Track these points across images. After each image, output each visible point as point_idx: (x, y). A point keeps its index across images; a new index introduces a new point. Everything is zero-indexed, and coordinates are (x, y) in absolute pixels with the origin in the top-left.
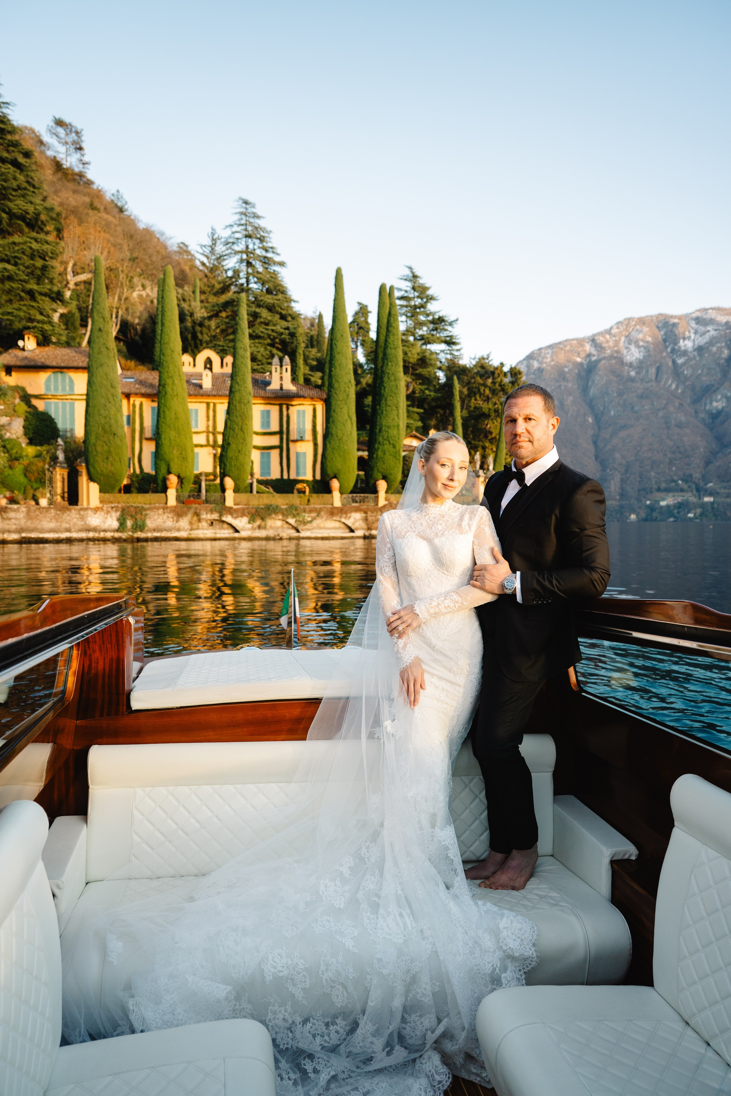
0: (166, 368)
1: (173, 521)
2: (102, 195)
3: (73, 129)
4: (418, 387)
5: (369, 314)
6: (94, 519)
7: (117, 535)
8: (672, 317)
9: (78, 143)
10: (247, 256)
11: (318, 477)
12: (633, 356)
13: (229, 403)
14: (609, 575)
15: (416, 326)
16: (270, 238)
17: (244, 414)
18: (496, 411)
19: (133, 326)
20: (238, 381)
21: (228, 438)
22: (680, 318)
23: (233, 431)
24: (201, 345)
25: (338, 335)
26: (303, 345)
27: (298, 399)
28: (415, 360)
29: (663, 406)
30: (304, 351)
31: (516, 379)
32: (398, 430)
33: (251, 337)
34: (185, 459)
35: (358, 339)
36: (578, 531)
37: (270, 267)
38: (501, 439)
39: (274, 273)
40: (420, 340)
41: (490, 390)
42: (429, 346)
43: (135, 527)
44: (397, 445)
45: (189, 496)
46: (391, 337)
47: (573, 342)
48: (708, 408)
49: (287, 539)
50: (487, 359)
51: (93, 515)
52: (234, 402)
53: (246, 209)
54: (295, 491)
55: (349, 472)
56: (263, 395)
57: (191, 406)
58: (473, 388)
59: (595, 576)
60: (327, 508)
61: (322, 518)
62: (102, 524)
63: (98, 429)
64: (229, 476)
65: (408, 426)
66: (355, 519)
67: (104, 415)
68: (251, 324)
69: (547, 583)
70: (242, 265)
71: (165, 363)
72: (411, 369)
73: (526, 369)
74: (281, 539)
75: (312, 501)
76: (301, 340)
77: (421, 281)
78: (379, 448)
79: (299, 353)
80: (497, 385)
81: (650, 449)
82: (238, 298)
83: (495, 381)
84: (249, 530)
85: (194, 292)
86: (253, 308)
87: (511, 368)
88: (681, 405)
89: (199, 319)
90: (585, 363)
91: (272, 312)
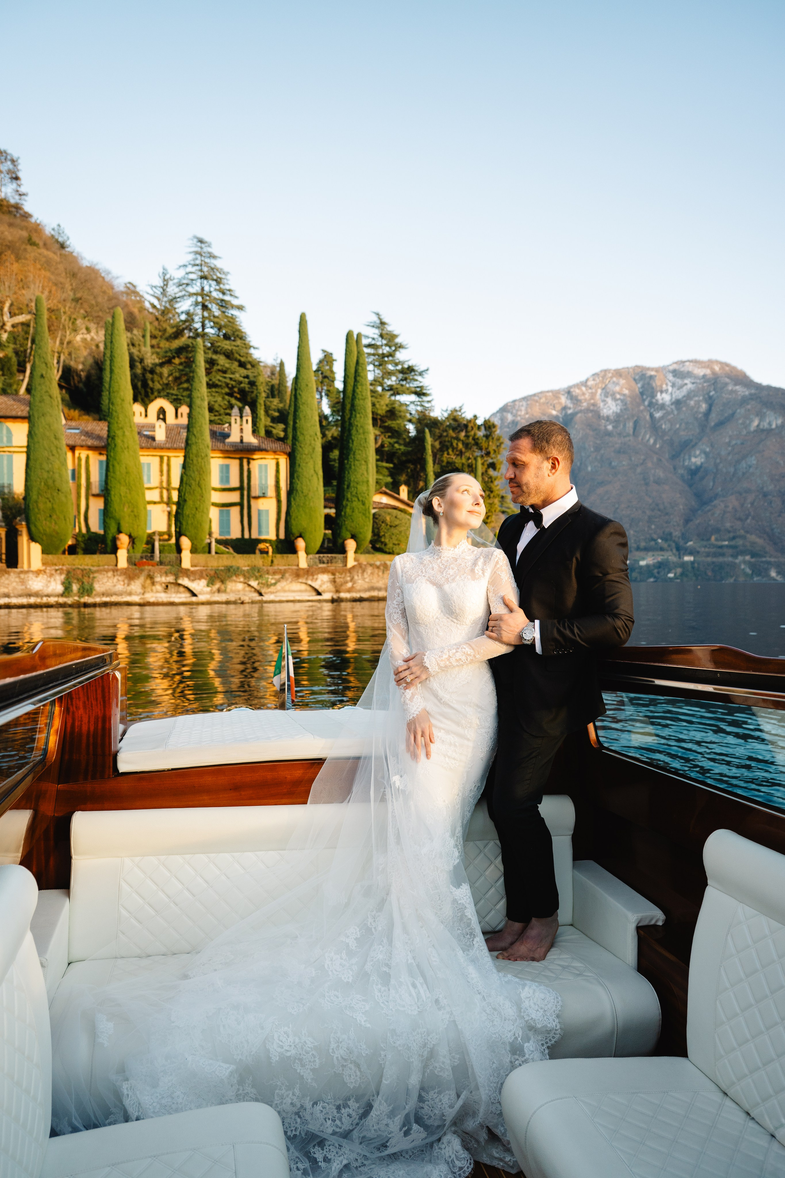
0: (116, 419)
1: (124, 585)
2: (41, 230)
3: (9, 157)
4: (387, 441)
5: (334, 363)
6: (35, 583)
7: (61, 600)
8: (648, 369)
9: (14, 172)
10: (203, 298)
11: (282, 536)
12: (610, 409)
13: (185, 457)
14: (633, 622)
15: (385, 376)
16: (227, 280)
17: (202, 468)
19: (77, 372)
20: (195, 433)
21: (185, 494)
22: (657, 370)
23: (190, 486)
24: (152, 393)
25: (302, 384)
26: (264, 395)
27: (260, 453)
28: (384, 412)
29: (641, 461)
30: (265, 401)
31: (491, 433)
32: (368, 486)
33: (210, 385)
34: (137, 517)
35: (322, 389)
36: (601, 575)
37: (227, 311)
39: (232, 318)
40: (388, 390)
41: (463, 443)
42: (398, 398)
43: (81, 591)
44: (366, 502)
45: (142, 558)
46: (360, 387)
47: (548, 394)
48: (686, 464)
49: (248, 603)
50: (460, 411)
51: (34, 578)
52: (191, 456)
53: (201, 248)
54: (257, 551)
55: (315, 531)
56: (221, 448)
57: (144, 460)
58: (445, 441)
59: (619, 623)
60: (292, 570)
61: (287, 580)
62: (45, 588)
63: (40, 484)
64: (186, 535)
65: (377, 482)
66: (322, 581)
67: (47, 469)
68: (208, 372)
69: (568, 632)
70: (197, 308)
71: (114, 414)
72: (379, 421)
73: (500, 422)
74: (242, 603)
75: (275, 561)
76: (262, 390)
77: (389, 328)
78: (347, 505)
79: (260, 404)
80: (471, 438)
81: (629, 506)
82: (192, 344)
83: (469, 434)
84: (207, 593)
85: (144, 336)
86: (210, 355)
87: (485, 421)
88: (660, 460)
89: (150, 365)
90: (560, 416)
91: (230, 359)
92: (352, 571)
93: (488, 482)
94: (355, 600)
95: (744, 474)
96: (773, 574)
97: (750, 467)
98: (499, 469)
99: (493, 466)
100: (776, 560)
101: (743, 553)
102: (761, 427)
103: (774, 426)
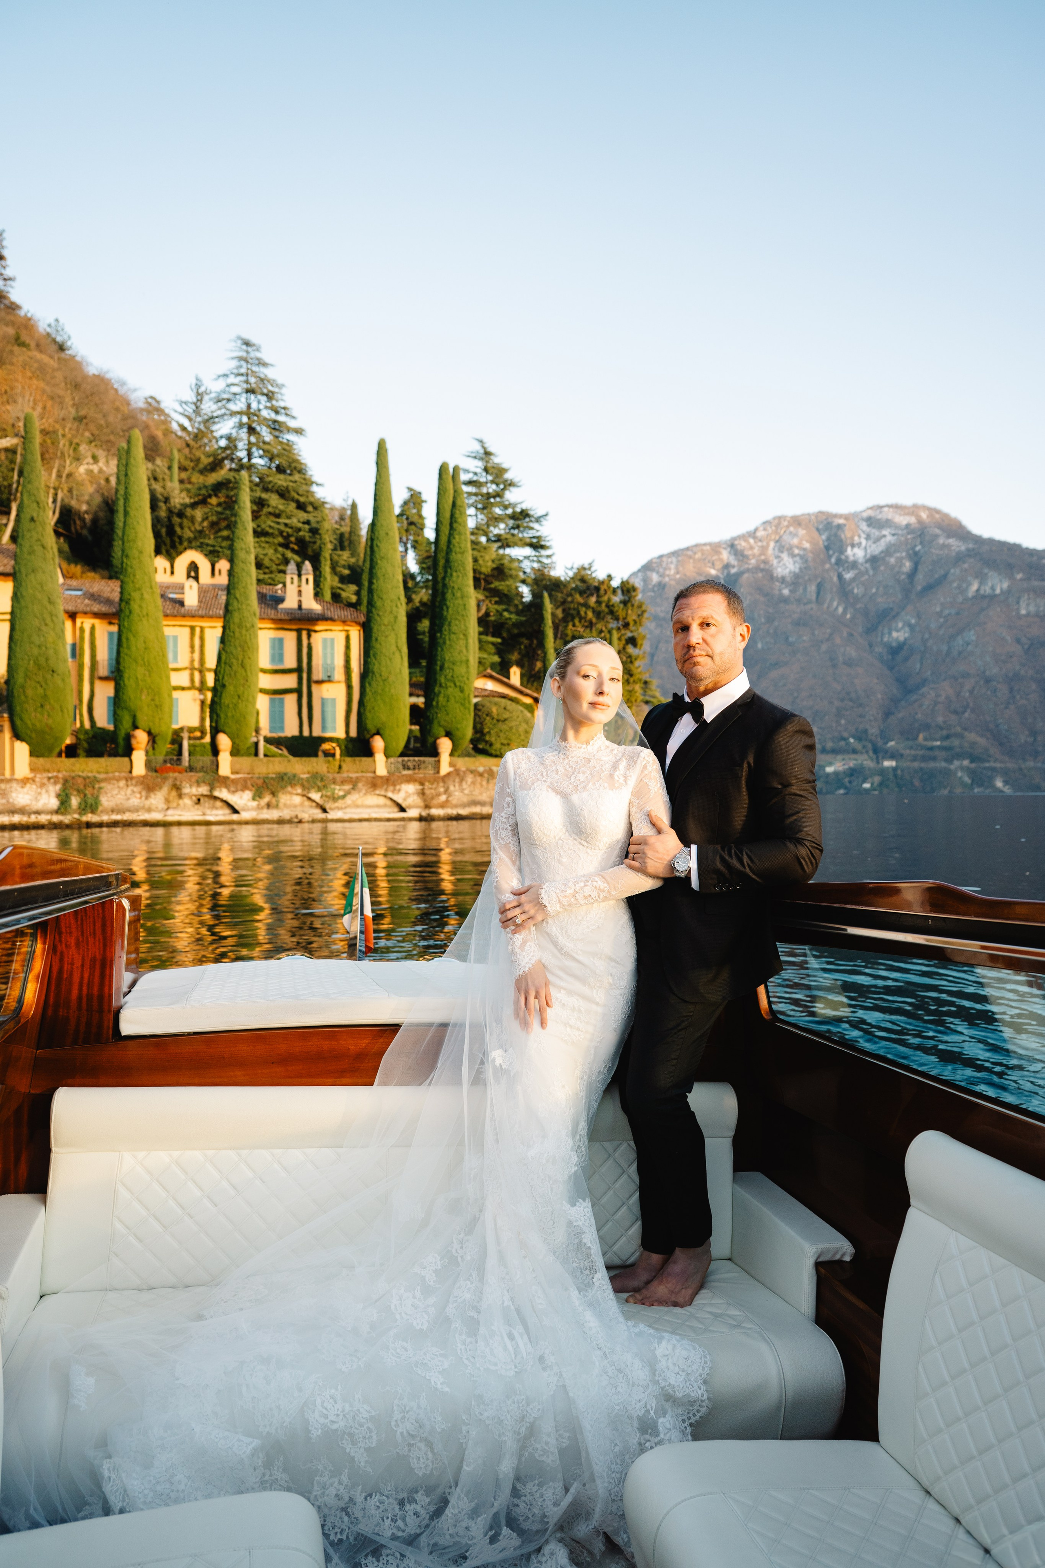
0: (131, 577)
1: (141, 798)
2: (32, 326)
4: (494, 608)
5: (424, 505)
6: (21, 796)
7: (56, 818)
8: (836, 516)
10: (249, 418)
11: (353, 733)
12: (787, 567)
13: (224, 627)
14: (821, 851)
15: (490, 522)
16: (281, 394)
17: (246, 642)
19: (79, 515)
20: (238, 596)
21: (223, 678)
22: (846, 517)
23: (230, 667)
24: (181, 543)
25: (381, 533)
26: (330, 546)
27: (325, 623)
28: (489, 570)
29: (827, 636)
30: (331, 555)
31: (630, 598)
32: (468, 667)
33: (257, 534)
34: (159, 707)
35: (408, 539)
36: (779, 786)
37: (281, 435)
39: (288, 445)
40: (495, 541)
41: (594, 611)
42: (508, 551)
43: (83, 806)
44: (466, 688)
45: (165, 761)
46: (457, 537)
47: (705, 548)
48: (886, 639)
49: (308, 822)
50: (589, 569)
51: (19, 789)
52: (232, 626)
53: (247, 352)
54: (320, 753)
55: (398, 726)
56: (273, 616)
57: (168, 631)
58: (569, 609)
59: (803, 852)
60: (367, 778)
61: (360, 791)
62: (34, 803)
63: (29, 664)
64: (224, 732)
65: (480, 663)
66: (407, 793)
67: (38, 643)
68: (256, 516)
69: (735, 862)
70: (241, 431)
71: (129, 570)
72: (483, 582)
73: (642, 584)
74: (300, 822)
75: (344, 767)
76: (328, 540)
77: (496, 460)
78: (440, 692)
79: (325, 558)
80: (604, 605)
81: (811, 695)
82: (235, 478)
83: (601, 599)
84: (253, 809)
85: (170, 468)
86: (258, 493)
87: (622, 583)
88: (851, 635)
89: (178, 506)
90: (721, 576)
91: (285, 499)
92: (446, 779)
94: (450, 818)
95: (960, 653)
96: (999, 784)
97: (968, 644)
98: (641, 645)
99: (632, 641)
100: (1002, 765)
101: (959, 756)
102: (982, 592)
103: (998, 591)
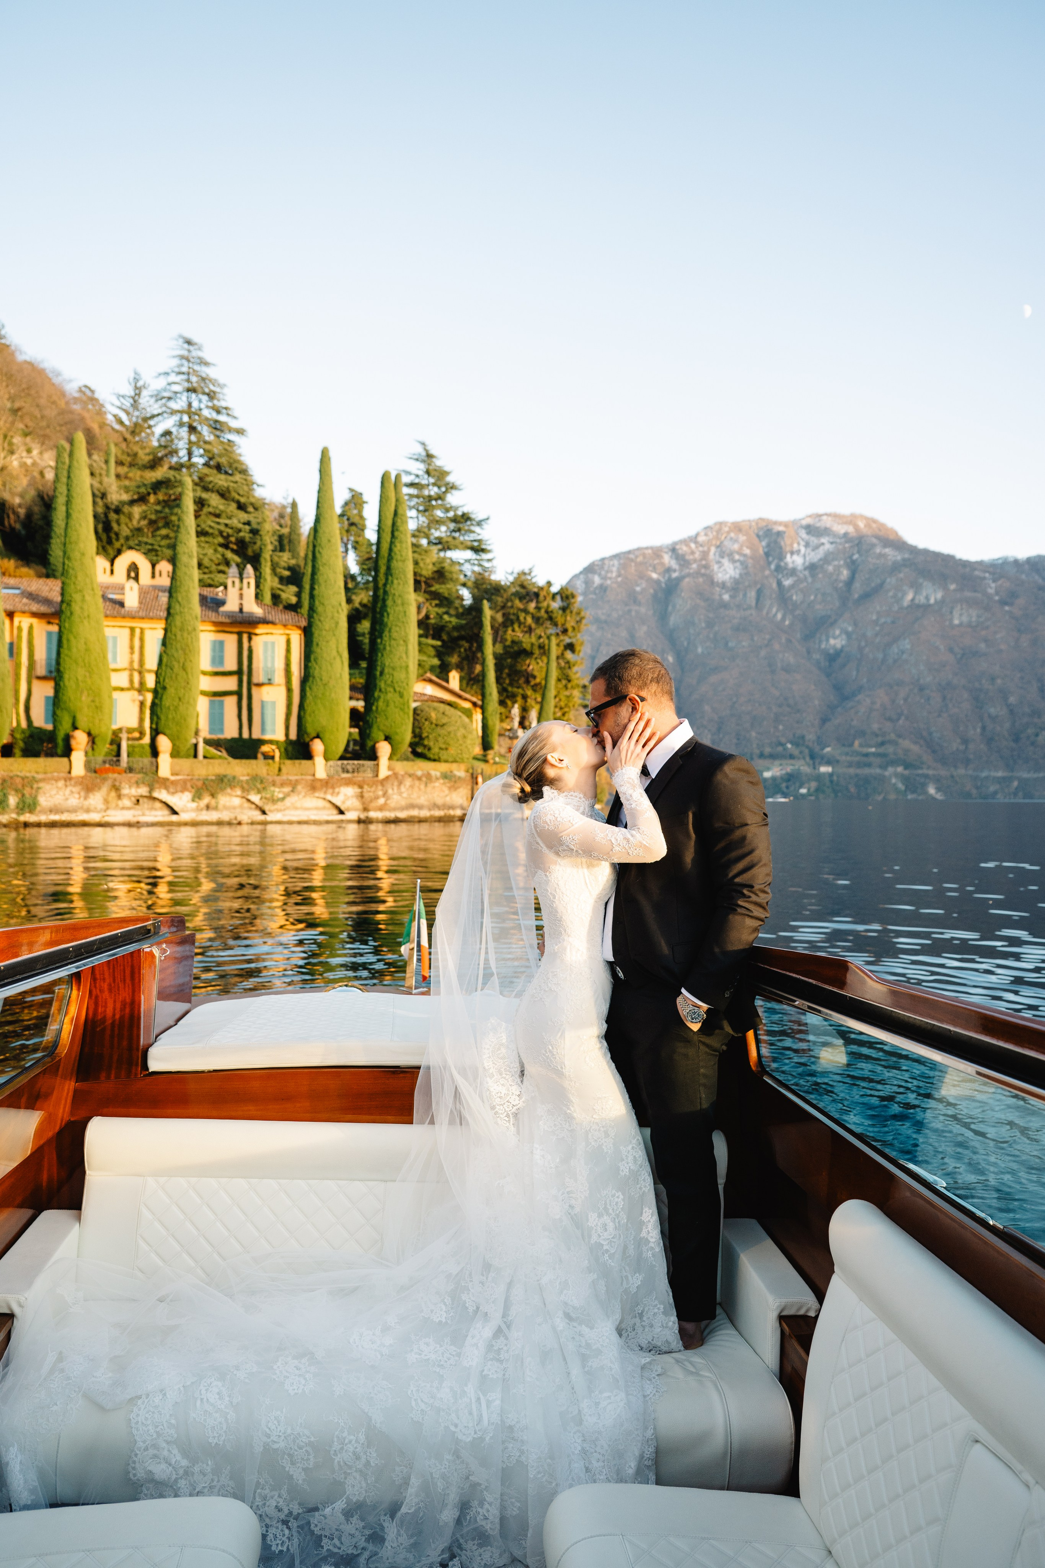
0: (73, 579)
1: (80, 798)
4: (434, 611)
5: (365, 506)
8: (775, 523)
10: (190, 417)
11: (293, 736)
12: (727, 573)
13: (166, 630)
15: (431, 525)
16: (223, 394)
17: (187, 645)
18: (541, 647)
19: (13, 509)
20: (180, 599)
21: (164, 680)
22: (786, 525)
23: (172, 669)
24: (118, 539)
25: (323, 538)
26: (270, 547)
27: (265, 626)
28: (430, 573)
29: (766, 642)
30: (271, 556)
31: (568, 605)
32: (407, 672)
33: (201, 533)
34: (99, 708)
35: (348, 540)
37: (222, 435)
38: (548, 685)
39: (229, 445)
40: (436, 544)
41: (533, 617)
42: (449, 554)
43: (21, 806)
44: (405, 693)
45: (104, 762)
46: (398, 545)
47: (646, 552)
48: (823, 646)
49: (248, 824)
50: (529, 574)
52: (174, 629)
53: (189, 351)
54: (260, 756)
55: (337, 730)
56: (214, 619)
57: (109, 632)
58: (509, 614)
60: (306, 781)
61: (299, 793)
64: (164, 734)
65: (419, 666)
66: (346, 796)
68: (197, 517)
70: (181, 430)
71: (71, 571)
72: (423, 585)
73: (582, 588)
74: (240, 823)
75: (284, 770)
76: (268, 541)
77: (438, 463)
78: (379, 697)
79: (265, 559)
80: (543, 611)
81: (750, 701)
82: (175, 477)
83: (541, 605)
84: (193, 810)
85: (107, 462)
86: (200, 494)
87: (562, 589)
88: (789, 641)
89: (116, 503)
90: (662, 580)
91: (226, 499)
92: (385, 783)
93: (564, 668)
94: (388, 822)
95: (895, 661)
96: (932, 791)
97: (903, 652)
98: (579, 651)
99: (571, 647)
100: (935, 772)
101: (894, 763)
102: (917, 601)
103: (932, 601)
